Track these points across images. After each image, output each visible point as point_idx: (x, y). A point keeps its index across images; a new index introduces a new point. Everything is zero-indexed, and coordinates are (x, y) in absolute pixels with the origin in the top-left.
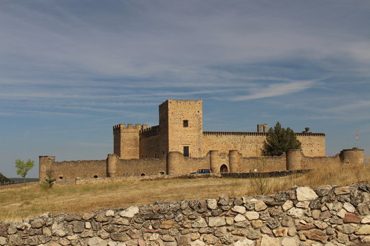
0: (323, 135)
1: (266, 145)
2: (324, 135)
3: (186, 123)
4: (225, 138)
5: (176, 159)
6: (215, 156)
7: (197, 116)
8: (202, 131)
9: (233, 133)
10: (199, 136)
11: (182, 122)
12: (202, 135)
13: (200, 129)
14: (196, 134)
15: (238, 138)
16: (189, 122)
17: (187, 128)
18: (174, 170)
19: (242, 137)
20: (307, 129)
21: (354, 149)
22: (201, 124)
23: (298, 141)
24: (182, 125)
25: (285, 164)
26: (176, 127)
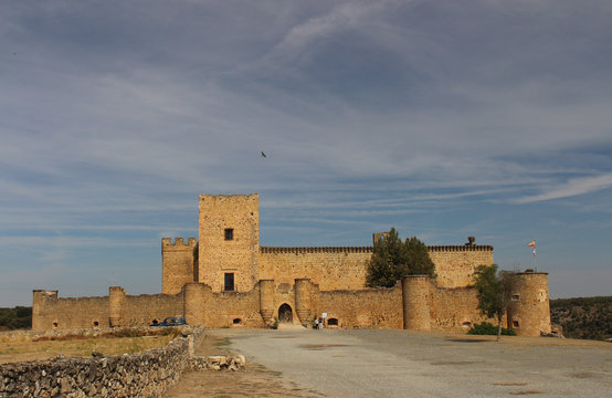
0: (490, 248)
1: (371, 269)
2: (492, 249)
3: (229, 234)
4: (310, 257)
5: (197, 294)
6: (266, 289)
7: (249, 220)
8: (257, 247)
9: (326, 249)
10: (253, 255)
11: (223, 232)
12: (258, 254)
13: (253, 244)
14: (247, 252)
15: (334, 257)
16: (234, 232)
17: (231, 243)
18: (192, 314)
19: (342, 255)
20: (471, 240)
21: (529, 272)
22: (257, 234)
23: (429, 261)
24: (223, 238)
25: (400, 301)
26: (212, 240)
